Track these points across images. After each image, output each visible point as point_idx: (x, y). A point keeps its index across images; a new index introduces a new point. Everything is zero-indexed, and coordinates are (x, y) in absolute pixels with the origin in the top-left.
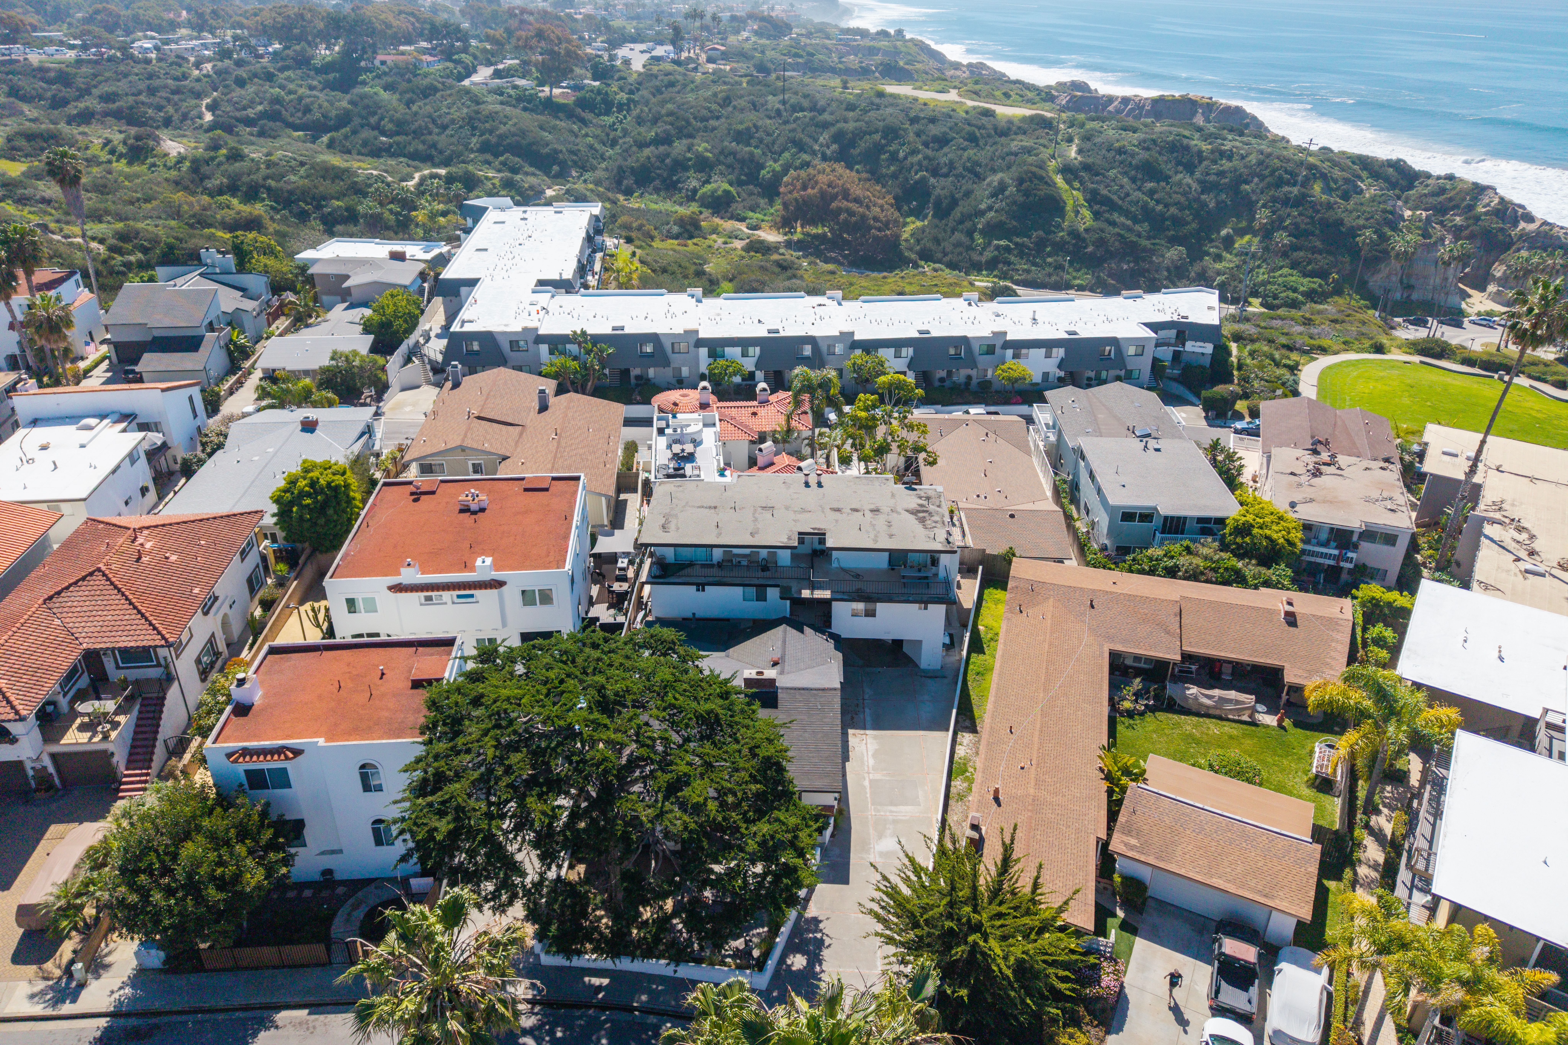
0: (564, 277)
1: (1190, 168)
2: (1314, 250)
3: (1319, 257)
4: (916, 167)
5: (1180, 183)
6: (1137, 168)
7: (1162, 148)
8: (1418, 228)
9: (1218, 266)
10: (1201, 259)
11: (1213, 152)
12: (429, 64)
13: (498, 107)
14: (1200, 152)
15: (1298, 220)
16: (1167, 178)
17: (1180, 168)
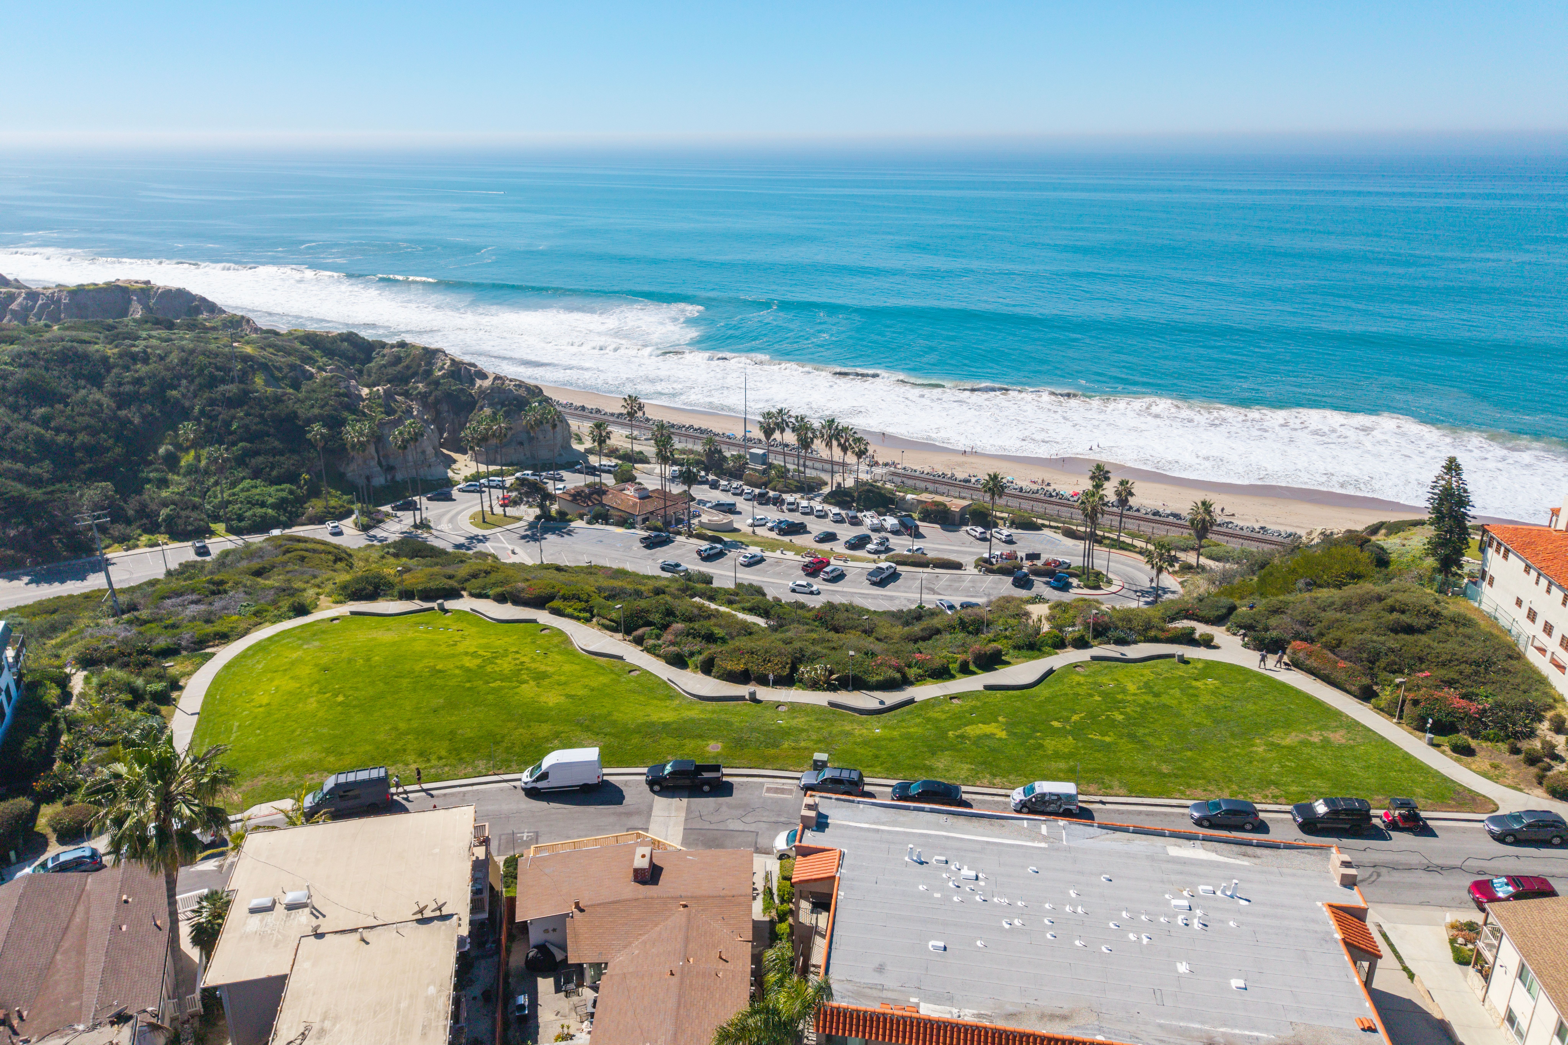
1: (96, 381)
2: (275, 452)
3: (282, 459)
8: (380, 405)
9: (164, 494)
10: (139, 491)
11: (121, 356)
15: (247, 421)
16: (63, 399)
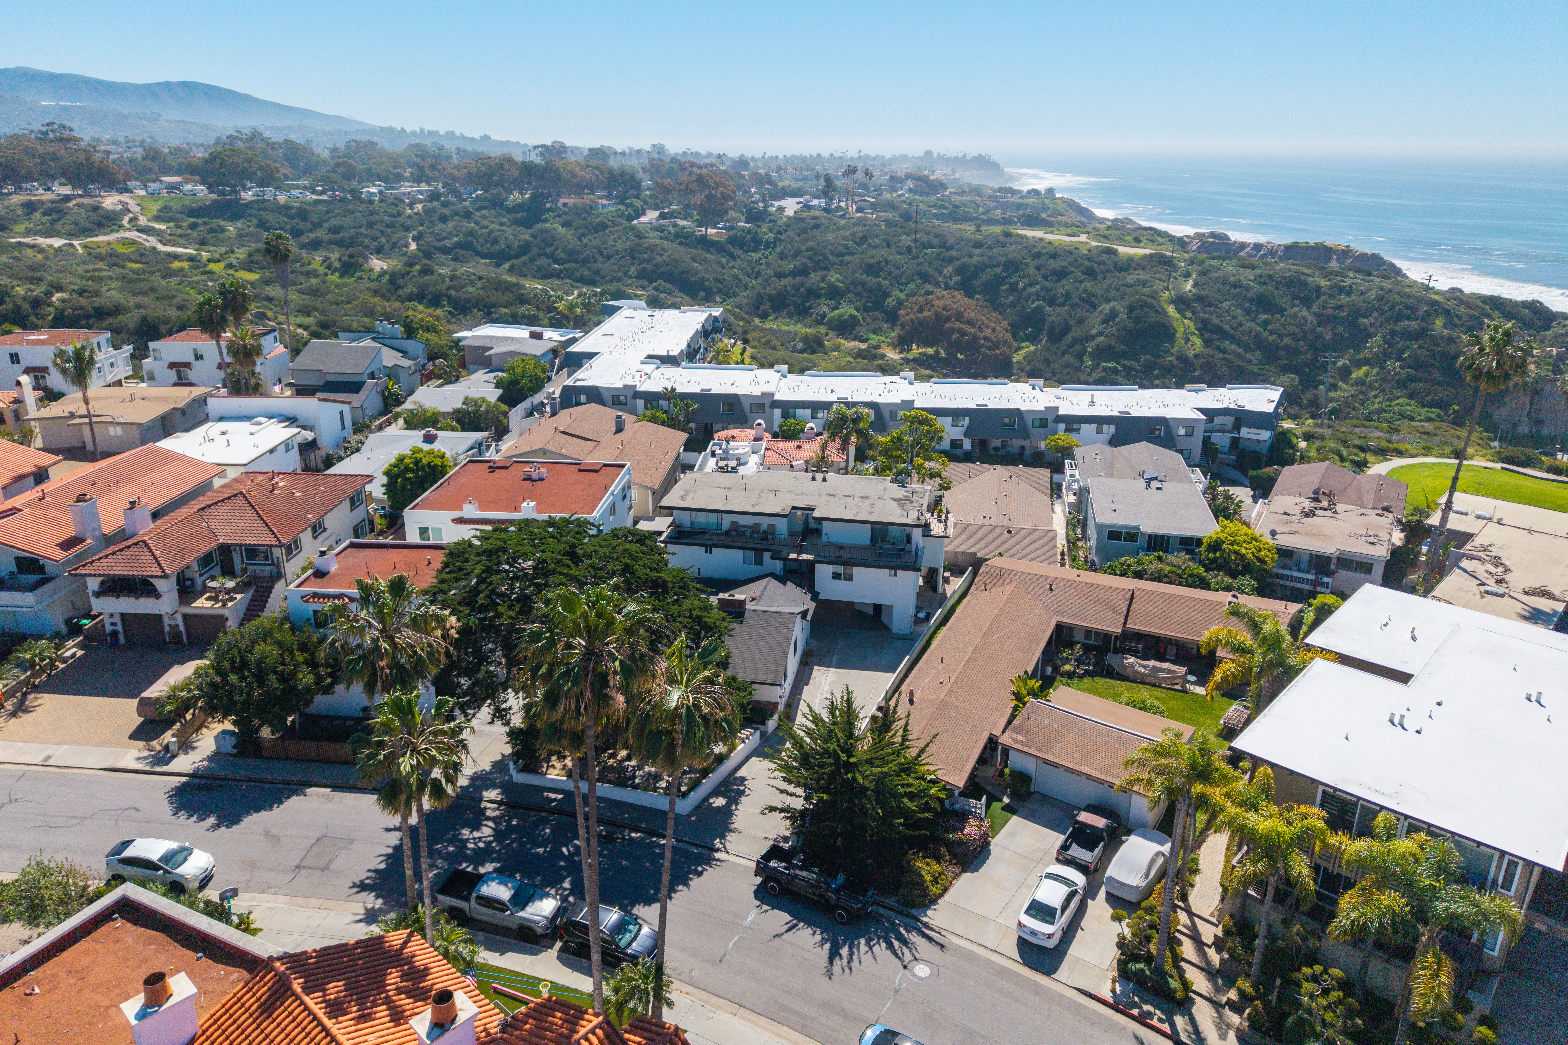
0: (671, 353)
1: (1307, 302)
2: (1434, 382)
3: (1439, 389)
4: (1033, 297)
5: (1295, 316)
6: (1252, 301)
7: (1278, 283)
8: (1548, 364)
9: (1332, 394)
10: (1316, 388)
11: (1331, 287)
12: (604, 206)
13: (658, 241)
14: (1318, 288)
15: (1418, 352)
16: (1281, 311)
17: (1297, 302)
